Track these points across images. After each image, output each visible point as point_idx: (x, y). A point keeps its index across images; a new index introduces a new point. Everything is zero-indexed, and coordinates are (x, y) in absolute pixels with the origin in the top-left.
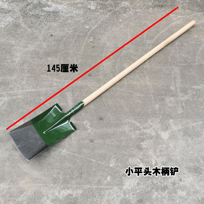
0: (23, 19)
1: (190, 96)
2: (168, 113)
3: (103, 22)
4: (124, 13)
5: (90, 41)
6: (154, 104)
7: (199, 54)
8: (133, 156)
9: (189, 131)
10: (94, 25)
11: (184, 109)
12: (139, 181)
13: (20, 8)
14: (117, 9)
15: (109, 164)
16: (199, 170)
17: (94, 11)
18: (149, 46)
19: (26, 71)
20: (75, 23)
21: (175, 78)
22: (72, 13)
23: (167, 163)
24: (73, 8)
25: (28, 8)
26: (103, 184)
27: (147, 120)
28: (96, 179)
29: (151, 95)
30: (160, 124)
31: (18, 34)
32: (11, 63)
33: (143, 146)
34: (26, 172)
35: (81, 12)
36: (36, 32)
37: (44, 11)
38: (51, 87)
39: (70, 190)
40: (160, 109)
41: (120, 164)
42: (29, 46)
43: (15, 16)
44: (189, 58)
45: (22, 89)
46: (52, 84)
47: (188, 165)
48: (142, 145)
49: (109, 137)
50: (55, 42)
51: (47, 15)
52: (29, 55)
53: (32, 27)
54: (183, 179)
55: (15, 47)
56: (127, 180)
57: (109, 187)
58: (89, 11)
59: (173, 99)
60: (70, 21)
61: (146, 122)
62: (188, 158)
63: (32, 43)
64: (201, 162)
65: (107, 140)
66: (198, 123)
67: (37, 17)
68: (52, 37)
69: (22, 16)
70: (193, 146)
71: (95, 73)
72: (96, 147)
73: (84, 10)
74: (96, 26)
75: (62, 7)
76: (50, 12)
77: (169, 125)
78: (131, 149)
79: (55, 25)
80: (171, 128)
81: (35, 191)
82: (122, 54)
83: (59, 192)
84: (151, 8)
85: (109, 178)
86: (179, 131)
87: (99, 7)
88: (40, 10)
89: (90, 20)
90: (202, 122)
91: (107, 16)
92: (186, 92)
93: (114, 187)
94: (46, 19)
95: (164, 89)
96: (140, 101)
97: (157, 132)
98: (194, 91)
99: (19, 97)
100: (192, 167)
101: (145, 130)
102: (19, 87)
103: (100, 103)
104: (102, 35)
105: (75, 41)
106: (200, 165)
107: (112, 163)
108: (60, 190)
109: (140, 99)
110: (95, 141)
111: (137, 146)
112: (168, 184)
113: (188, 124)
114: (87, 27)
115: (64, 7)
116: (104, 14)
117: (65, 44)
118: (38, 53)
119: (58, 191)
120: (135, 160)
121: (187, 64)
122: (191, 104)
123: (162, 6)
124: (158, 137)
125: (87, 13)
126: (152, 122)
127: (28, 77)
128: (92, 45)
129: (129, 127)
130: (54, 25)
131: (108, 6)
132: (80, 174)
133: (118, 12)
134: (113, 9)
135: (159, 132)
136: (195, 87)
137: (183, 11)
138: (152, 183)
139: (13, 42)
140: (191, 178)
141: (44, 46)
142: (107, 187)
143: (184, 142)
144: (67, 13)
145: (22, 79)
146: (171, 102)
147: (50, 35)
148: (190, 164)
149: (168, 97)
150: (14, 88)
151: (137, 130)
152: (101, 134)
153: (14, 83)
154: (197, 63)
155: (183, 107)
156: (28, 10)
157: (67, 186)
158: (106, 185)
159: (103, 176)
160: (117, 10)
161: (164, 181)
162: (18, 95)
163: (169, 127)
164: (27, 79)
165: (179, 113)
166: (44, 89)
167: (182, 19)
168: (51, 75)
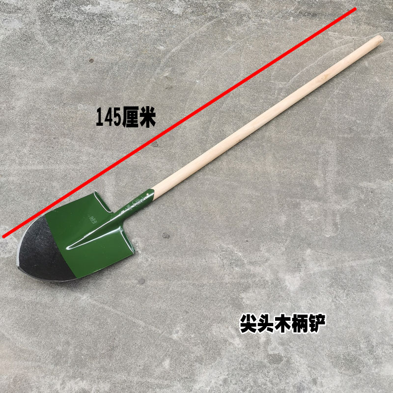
0: (41, 25)
1: (353, 203)
2: (303, 236)
3: (193, 39)
4: (238, 24)
5: (165, 75)
6: (277, 213)
7: (380, 117)
8: (222, 320)
9: (343, 276)
10: (177, 45)
11: (337, 229)
12: (228, 375)
13: (39, 5)
14: (225, 15)
15: (171, 334)
16: (355, 363)
17: (180, 17)
18: (279, 94)
19: (32, 128)
20: (140, 39)
21: (326, 163)
22: (136, 18)
23: (291, 342)
24: (138, 9)
25: (54, 6)
26: (154, 374)
27: (259, 246)
28: (141, 362)
29: (274, 194)
30: (285, 258)
31: (28, 55)
32: (5, 111)
33: (244, 300)
34: (3, 335)
35: (154, 18)
36: (63, 52)
37: (83, 13)
38: (77, 163)
39: (85, 382)
40: (288, 225)
41: (193, 336)
42: (45, 78)
43: (28, 19)
44: (359, 124)
45: (20, 164)
46: (78, 157)
47: (333, 349)
48: (242, 298)
49: (178, 276)
50: (96, 74)
51: (87, 20)
52: (42, 96)
53: (56, 42)
54: (319, 380)
55: (18, 80)
56: (204, 370)
57: (166, 383)
58: (169, 16)
59: (316, 206)
60: (129, 35)
61: (256, 250)
62: (334, 336)
63: (53, 72)
64: (362, 346)
65: (174, 283)
66: (363, 262)
67: (69, 22)
68: (91, 64)
69: (40, 19)
70: (349, 309)
71: (166, 141)
72: (148, 294)
73: (159, 14)
74: (179, 47)
75: (119, 6)
76: (94, 15)
77: (304, 260)
78: (219, 305)
79: (101, 40)
80: (306, 268)
81: (16, 377)
82: (224, 105)
83: (63, 383)
84: (292, 18)
85: (167, 363)
86: (323, 274)
87: (190, 10)
88: (77, 10)
89: (170, 35)
90: (371, 260)
91: (203, 29)
92: (346, 193)
93: (175, 384)
94: (86, 27)
95: (301, 185)
96: (249, 206)
97: (276, 273)
98: (362, 192)
99: (11, 179)
100: (342, 356)
101: (252, 268)
102: (14, 160)
103: (168, 204)
104: (190, 65)
105: (135, 73)
106: (359, 352)
107: (177, 332)
108: (66, 379)
109: (251, 202)
110: (149, 283)
111: (233, 299)
112: (287, 388)
113: (343, 262)
114: (162, 48)
115: (123, 6)
116: (197, 23)
117: (114, 78)
118: (61, 94)
119: (60, 382)
120: (224, 330)
121: (352, 135)
122: (353, 219)
123: (314, 15)
124: (278, 284)
125: (166, 21)
126: (268, 251)
127: (34, 139)
128: (167, 83)
129: (221, 258)
130: (99, 41)
131: (208, 8)
132: (109, 348)
133: (226, 22)
134: (216, 15)
135: (281, 275)
136: (364, 184)
137: (355, 27)
138: (255, 382)
139: (17, 69)
140: (337, 380)
141: (74, 79)
142: (160, 382)
143: (330, 301)
144: (127, 18)
145: (23, 144)
146: (311, 212)
147: (88, 59)
148: (339, 349)
149: (308, 201)
150: (5, 160)
151: (236, 266)
152: (163, 268)
153: (6, 152)
154: (373, 135)
155: (335, 224)
156: (52, 9)
157: (80, 372)
158: (159, 378)
159: (156, 357)
160: (224, 18)
161: (280, 380)
162: (9, 175)
163: (303, 266)
164: (33, 145)
165: (325, 237)
166: (62, 167)
167: (351, 42)
168: (80, 139)
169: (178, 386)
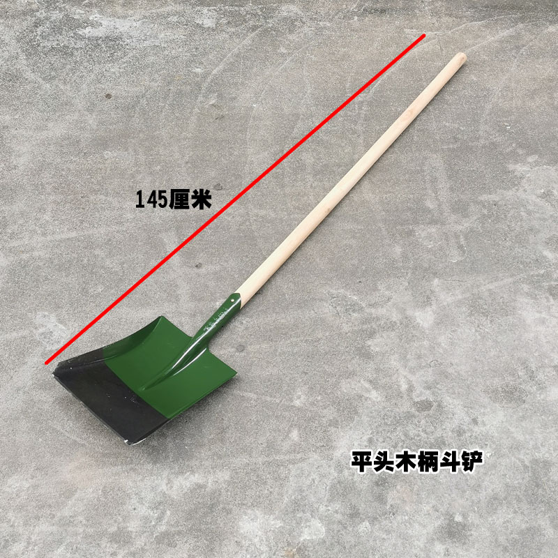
0: (27, 59)
1: (476, 220)
2: (426, 265)
3: (238, 56)
4: (291, 32)
5: (211, 103)
6: (389, 245)
7: (486, 120)
8: (351, 374)
9: (481, 302)
10: (217, 66)
11: (464, 252)
12: (371, 434)
13: (18, 33)
14: (271, 23)
15: (292, 401)
16: (517, 394)
17: (213, 30)
18: (360, 108)
19: (49, 188)
20: (167, 62)
21: (434, 180)
22: (156, 37)
23: (437, 384)
24: (156, 25)
25: (39, 33)
26: (282, 450)
27: (375, 285)
28: (262, 440)
29: (380, 225)
30: (410, 293)
31: (18, 98)
32: (5, 172)
33: (372, 348)
34: (75, 441)
35: (180, 34)
36: (66, 90)
37: (82, 38)
38: (121, 223)
39: (196, 475)
40: (405, 257)
41: (319, 398)
42: (50, 125)
43: (6, 53)
44: (464, 131)
45: (44, 234)
46: (121, 216)
47: (488, 383)
48: (369, 346)
49: (285, 334)
50: (119, 111)
51: (90, 46)
52: (52, 148)
53: (54, 78)
54: (480, 420)
55: (13, 132)
56: (342, 434)
57: (299, 456)
58: (199, 31)
59: (434, 230)
60: (152, 59)
61: (374, 291)
62: (486, 368)
63: (59, 117)
64: (520, 373)
65: (281, 343)
66: (501, 283)
67: (66, 52)
68: (109, 101)
69: (23, 51)
70: (496, 337)
71: (232, 181)
72: (253, 362)
73: (186, 29)
74: (221, 67)
75: (129, 24)
76: (97, 39)
77: (432, 292)
78: (343, 357)
79: (115, 69)
80: (437, 300)
81: (105, 487)
82: (296, 130)
83: (169, 482)
84: (356, 18)
85: (295, 435)
86: (459, 304)
87: (224, 21)
88: (72, 35)
89: (205, 54)
90: (510, 280)
91: (247, 41)
92: (465, 210)
93: (310, 455)
94: (90, 55)
95: (410, 209)
96: (353, 242)
97: (403, 311)
98: (484, 206)
99: (36, 254)
100: (500, 389)
101: (373, 311)
102: (34, 231)
103: (252, 255)
104: (240, 87)
105: (172, 105)
106: (518, 381)
107: (299, 397)
108: (172, 476)
109: (354, 237)
110: (249, 348)
111: (358, 349)
112: (444, 435)
113: (478, 286)
114: (198, 70)
115: (135, 24)
116: (238, 36)
117: (144, 114)
118: (77, 142)
119: (165, 481)
120: (356, 385)
121: (459, 144)
122: (480, 238)
123: (383, 11)
124: (408, 323)
125: (196, 37)
126: (388, 288)
127: (55, 202)
128: (215, 112)
129: (332, 306)
130: (112, 70)
131: (248, 16)
132: (219, 431)
133: (274, 31)
134: (260, 24)
135: (409, 313)
136: (484, 197)
137: (434, 20)
138: (406, 435)
139: (7, 117)
140: (501, 415)
141: (91, 122)
142: (292, 457)
143: (474, 331)
144: (143, 38)
145: (42, 210)
146: (429, 237)
147: (103, 94)
148: (495, 382)
149: (423, 226)
150: (21, 233)
151: (354, 311)
152: (264, 328)
153: (21, 222)
154: (482, 141)
155: (460, 247)
156: (38, 37)
157: (188, 465)
158: (289, 452)
159: (279, 431)
160: (271, 25)
161: (435, 427)
162: (33, 249)
163: (433, 298)
164: (55, 209)
165: (452, 263)
166: (102, 230)
167: (434, 38)
168: (117, 193)
169: (314, 457)
